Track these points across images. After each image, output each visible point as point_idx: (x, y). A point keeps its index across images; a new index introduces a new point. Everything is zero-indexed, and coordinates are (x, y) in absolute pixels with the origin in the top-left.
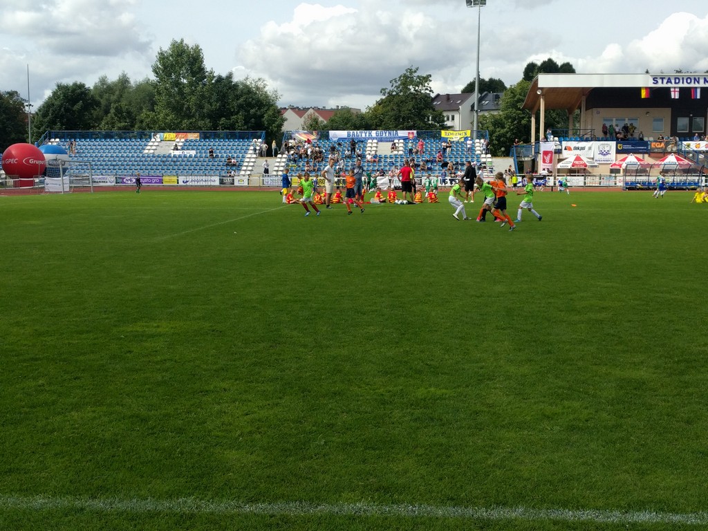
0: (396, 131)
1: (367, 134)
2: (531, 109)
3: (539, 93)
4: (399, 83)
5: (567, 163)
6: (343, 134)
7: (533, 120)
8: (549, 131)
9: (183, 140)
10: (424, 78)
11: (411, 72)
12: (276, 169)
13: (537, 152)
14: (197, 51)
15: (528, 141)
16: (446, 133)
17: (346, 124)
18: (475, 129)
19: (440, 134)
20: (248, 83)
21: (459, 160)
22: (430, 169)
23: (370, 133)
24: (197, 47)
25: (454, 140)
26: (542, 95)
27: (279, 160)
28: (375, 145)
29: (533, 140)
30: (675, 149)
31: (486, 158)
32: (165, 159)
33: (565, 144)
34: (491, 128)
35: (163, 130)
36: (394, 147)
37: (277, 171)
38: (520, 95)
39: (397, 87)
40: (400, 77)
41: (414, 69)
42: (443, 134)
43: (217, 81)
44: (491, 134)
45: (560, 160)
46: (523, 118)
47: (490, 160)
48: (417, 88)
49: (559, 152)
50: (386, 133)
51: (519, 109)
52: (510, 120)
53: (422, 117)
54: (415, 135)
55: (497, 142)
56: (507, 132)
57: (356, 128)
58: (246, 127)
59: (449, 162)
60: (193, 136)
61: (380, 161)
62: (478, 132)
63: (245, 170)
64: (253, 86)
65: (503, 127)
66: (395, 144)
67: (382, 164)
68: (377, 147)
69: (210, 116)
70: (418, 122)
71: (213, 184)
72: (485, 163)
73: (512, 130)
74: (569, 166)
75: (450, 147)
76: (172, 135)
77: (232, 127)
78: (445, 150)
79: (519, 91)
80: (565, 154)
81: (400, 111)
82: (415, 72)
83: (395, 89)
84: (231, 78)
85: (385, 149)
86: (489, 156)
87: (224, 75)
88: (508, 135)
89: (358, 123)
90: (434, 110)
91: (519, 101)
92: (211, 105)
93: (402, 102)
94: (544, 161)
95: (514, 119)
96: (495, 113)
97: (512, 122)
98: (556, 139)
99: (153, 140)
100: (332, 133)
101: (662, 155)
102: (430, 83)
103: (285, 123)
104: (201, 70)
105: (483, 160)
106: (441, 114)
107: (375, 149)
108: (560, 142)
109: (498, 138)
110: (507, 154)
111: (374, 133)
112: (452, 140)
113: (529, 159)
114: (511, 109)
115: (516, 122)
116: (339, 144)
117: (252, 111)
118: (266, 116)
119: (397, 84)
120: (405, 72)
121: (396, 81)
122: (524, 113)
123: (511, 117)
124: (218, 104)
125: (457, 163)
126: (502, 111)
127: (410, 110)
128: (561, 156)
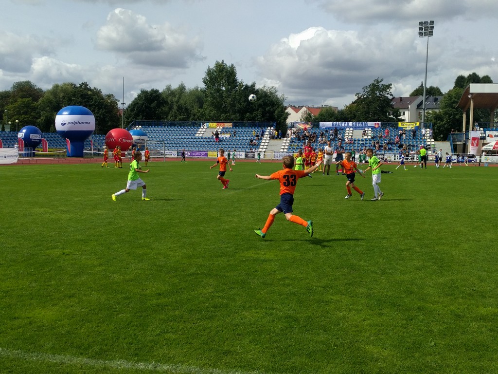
0: (367, 122)
1: (346, 124)
2: (463, 108)
3: (470, 97)
4: (369, 89)
5: (489, 146)
6: (329, 124)
7: (464, 116)
8: (476, 124)
9: (222, 128)
10: (387, 86)
11: (378, 81)
12: (283, 147)
13: (467, 139)
14: (232, 67)
15: (460, 130)
16: (402, 124)
17: (331, 117)
18: (422, 121)
19: (398, 124)
20: (265, 90)
21: (411, 143)
22: (390, 149)
23: (348, 124)
24: (232, 65)
26: (472, 98)
27: (285, 141)
28: (351, 132)
29: (464, 130)
31: (431, 142)
32: (209, 140)
33: (488, 133)
34: (434, 121)
35: (208, 121)
36: (364, 133)
37: (284, 149)
38: (455, 98)
39: (368, 92)
40: (370, 86)
41: (380, 80)
42: (400, 124)
43: (245, 88)
44: (434, 125)
45: (484, 144)
46: (457, 114)
47: (433, 143)
48: (381, 93)
49: (483, 138)
50: (359, 124)
51: (454, 108)
52: (447, 116)
53: (384, 113)
54: (380, 125)
55: (437, 131)
56: (445, 124)
57: (338, 120)
58: (263, 119)
59: (404, 144)
60: (229, 125)
61: (354, 143)
62: (424, 123)
63: (262, 148)
64: (268, 91)
65: (442, 120)
66: (365, 131)
67: (356, 145)
68: (352, 133)
69: (239, 112)
70: (382, 116)
71: (241, 157)
72: (429, 145)
73: (449, 122)
74: (491, 148)
75: (405, 134)
76: (215, 124)
77: (253, 119)
78: (401, 135)
79: (454, 95)
80: (488, 140)
81: (369, 109)
82: (381, 82)
83: (366, 94)
84: (254, 86)
85: (358, 135)
86: (433, 140)
87: (250, 84)
88: (446, 126)
89: (339, 117)
90: (393, 108)
91: (454, 102)
92: (240, 104)
93: (370, 102)
94: (473, 144)
95: (450, 115)
96: (437, 111)
97: (449, 117)
98: (482, 129)
99: (202, 127)
100: (321, 123)
102: (391, 89)
103: (289, 117)
104: (235, 81)
105: (429, 143)
106: (398, 111)
107: (351, 134)
108: (485, 132)
109: (439, 127)
110: (445, 139)
111: (350, 124)
112: (406, 129)
113: (462, 143)
114: (448, 108)
115: (451, 117)
116: (327, 131)
117: (267, 108)
118: (276, 112)
119: (368, 90)
120: (373, 82)
121: (367, 88)
122: (457, 111)
123: (448, 114)
124: (245, 104)
125: (410, 145)
126: (442, 109)
127: (376, 108)
128: (485, 142)
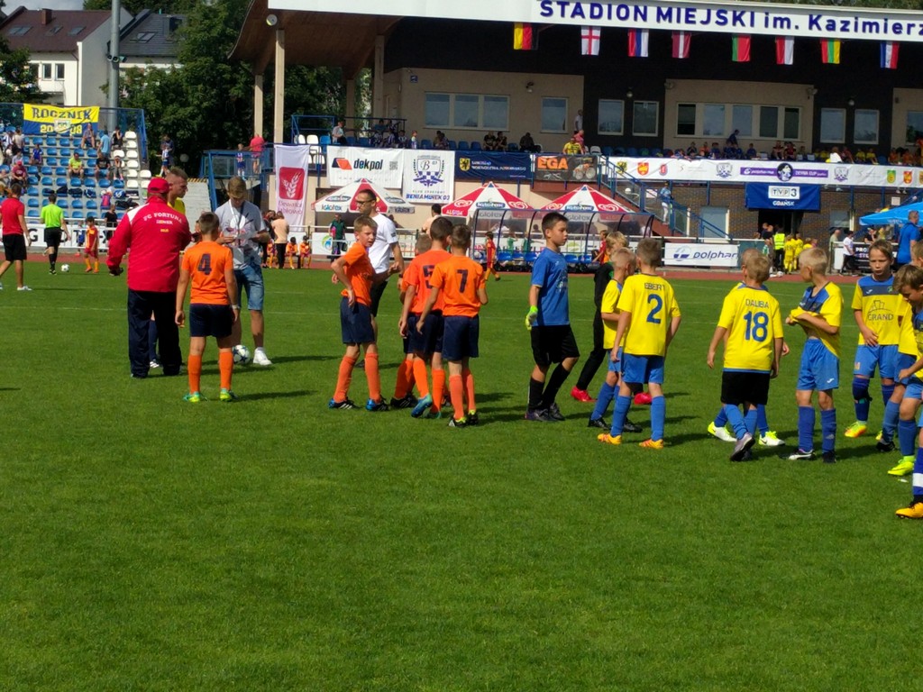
2: (253, 60)
3: (270, 24)
5: (339, 199)
7: (258, 90)
13: (269, 171)
16: (35, 112)
18: (112, 104)
19: (20, 114)
21: (67, 181)
25: (57, 129)
26: (279, 26)
30: (590, 175)
31: (139, 179)
33: (333, 152)
42: (28, 111)
49: (318, 171)
51: (224, 60)
62: (120, 111)
72: (135, 192)
80: (334, 177)
86: (147, 173)
94: (283, 193)
95: (211, 84)
96: (166, 67)
97: (206, 91)
101: (561, 188)
105: (132, 184)
108: (323, 148)
112: (51, 129)
114: (203, 59)
115: (215, 92)
122: (235, 71)
125: (63, 189)
128: (325, 183)
